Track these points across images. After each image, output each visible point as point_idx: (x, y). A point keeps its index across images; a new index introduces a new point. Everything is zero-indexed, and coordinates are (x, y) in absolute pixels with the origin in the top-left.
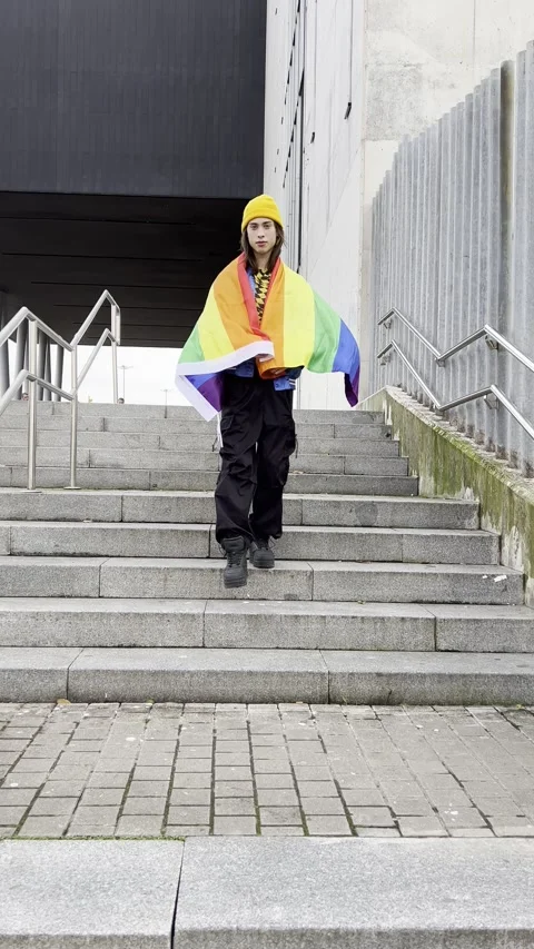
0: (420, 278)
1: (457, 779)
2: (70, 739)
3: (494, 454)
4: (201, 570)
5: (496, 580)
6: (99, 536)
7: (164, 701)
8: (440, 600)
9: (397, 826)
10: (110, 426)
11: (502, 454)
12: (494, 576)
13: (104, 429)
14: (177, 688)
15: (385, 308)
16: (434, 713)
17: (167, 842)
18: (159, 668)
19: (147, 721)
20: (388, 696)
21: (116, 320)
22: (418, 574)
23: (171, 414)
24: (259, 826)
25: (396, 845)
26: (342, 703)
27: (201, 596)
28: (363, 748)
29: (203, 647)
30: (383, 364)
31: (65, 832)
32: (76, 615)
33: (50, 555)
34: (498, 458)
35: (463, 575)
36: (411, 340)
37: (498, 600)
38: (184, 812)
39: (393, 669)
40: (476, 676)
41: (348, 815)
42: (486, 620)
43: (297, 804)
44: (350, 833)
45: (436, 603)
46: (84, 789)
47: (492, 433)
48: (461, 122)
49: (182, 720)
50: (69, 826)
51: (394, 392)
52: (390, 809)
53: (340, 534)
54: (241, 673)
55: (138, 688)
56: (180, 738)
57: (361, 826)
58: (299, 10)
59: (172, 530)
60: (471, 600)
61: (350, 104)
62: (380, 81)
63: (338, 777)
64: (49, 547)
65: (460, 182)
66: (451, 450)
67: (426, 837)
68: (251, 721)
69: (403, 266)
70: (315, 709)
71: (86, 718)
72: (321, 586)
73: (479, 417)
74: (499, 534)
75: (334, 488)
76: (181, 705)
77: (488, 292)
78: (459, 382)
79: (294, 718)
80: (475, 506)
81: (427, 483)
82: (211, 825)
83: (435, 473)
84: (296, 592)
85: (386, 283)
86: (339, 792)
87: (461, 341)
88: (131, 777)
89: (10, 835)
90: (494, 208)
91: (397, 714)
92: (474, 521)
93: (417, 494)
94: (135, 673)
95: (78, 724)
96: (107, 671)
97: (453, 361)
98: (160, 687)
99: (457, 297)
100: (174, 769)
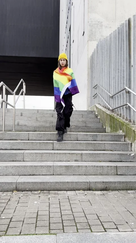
0: (104, 76)
1: (130, 213)
2: (18, 203)
3: (128, 121)
4: (52, 153)
5: (132, 155)
6: (23, 144)
7: (44, 190)
8: (116, 160)
9: (117, 228)
10: (23, 115)
11: (130, 121)
12: (131, 154)
13: (22, 115)
14: (47, 187)
15: (94, 84)
16: (119, 193)
17: (51, 235)
18: (42, 181)
19: (39, 197)
20: (106, 188)
21: (24, 87)
22: (110, 154)
23: (39, 112)
24: (77, 229)
25: (119, 235)
26: (93, 190)
27: (51, 160)
28: (102, 204)
29: (53, 175)
30: (94, 98)
31: (20, 233)
32: (18, 166)
33: (9, 150)
34: (129, 122)
35: (122, 154)
36: (102, 91)
37: (132, 161)
38: (54, 225)
39: (107, 180)
40: (130, 182)
41: (102, 225)
42: (130, 166)
43: (87, 222)
44: (104, 231)
45: (115, 161)
46: (24, 218)
47: (127, 116)
48: (116, 35)
49: (49, 196)
50: (21, 231)
51: (98, 106)
52: (114, 223)
53: (88, 143)
54: (65, 182)
55: (36, 187)
56: (50, 201)
57: (107, 229)
58: (69, 10)
59: (43, 142)
60: (125, 161)
61: (84, 32)
62: (92, 26)
63: (97, 213)
64: (9, 147)
65: (116, 50)
66: (115, 120)
67: (126, 232)
68: (69, 196)
69: (100, 73)
70: (86, 192)
71: (22, 196)
72: (84, 157)
73: (123, 111)
74: (131, 142)
75: (83, 131)
76: (48, 192)
77: (125, 78)
78: (117, 102)
79: (80, 195)
80: (123, 135)
81: (108, 129)
82: (63, 229)
83: (111, 127)
84: (77, 159)
85: (95, 78)
86: (98, 218)
87: (117, 92)
88: (37, 214)
89: (4, 234)
90: (127, 56)
91: (109, 193)
92: (123, 139)
93: (105, 132)
94: (35, 183)
95: (20, 198)
96: (27, 182)
97: (115, 97)
98: (42, 187)
99: (116, 80)
100: (49, 211)
